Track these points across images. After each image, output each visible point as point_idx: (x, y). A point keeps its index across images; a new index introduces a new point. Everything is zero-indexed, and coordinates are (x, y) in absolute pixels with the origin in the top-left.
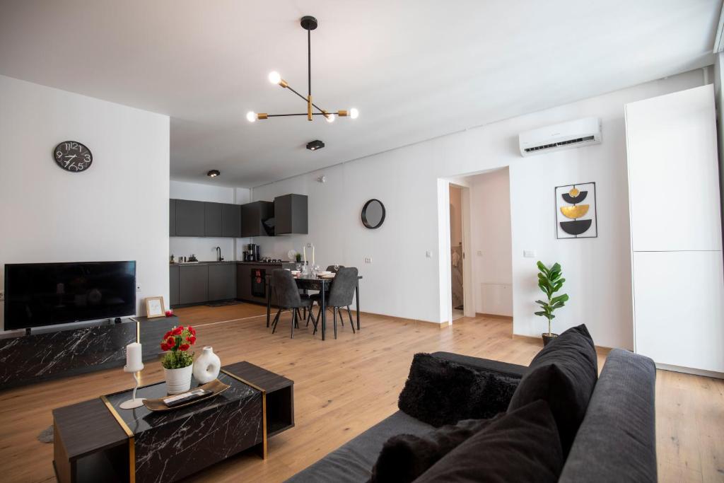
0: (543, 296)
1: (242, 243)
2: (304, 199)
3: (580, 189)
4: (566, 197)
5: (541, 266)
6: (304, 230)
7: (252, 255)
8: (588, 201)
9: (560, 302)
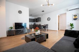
0: (71, 27)
1: (33, 23)
2: (40, 18)
3: (76, 15)
4: (74, 16)
5: (71, 24)
6: (41, 21)
7: (35, 24)
8: (77, 16)
9: (73, 28)
